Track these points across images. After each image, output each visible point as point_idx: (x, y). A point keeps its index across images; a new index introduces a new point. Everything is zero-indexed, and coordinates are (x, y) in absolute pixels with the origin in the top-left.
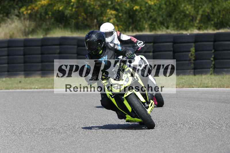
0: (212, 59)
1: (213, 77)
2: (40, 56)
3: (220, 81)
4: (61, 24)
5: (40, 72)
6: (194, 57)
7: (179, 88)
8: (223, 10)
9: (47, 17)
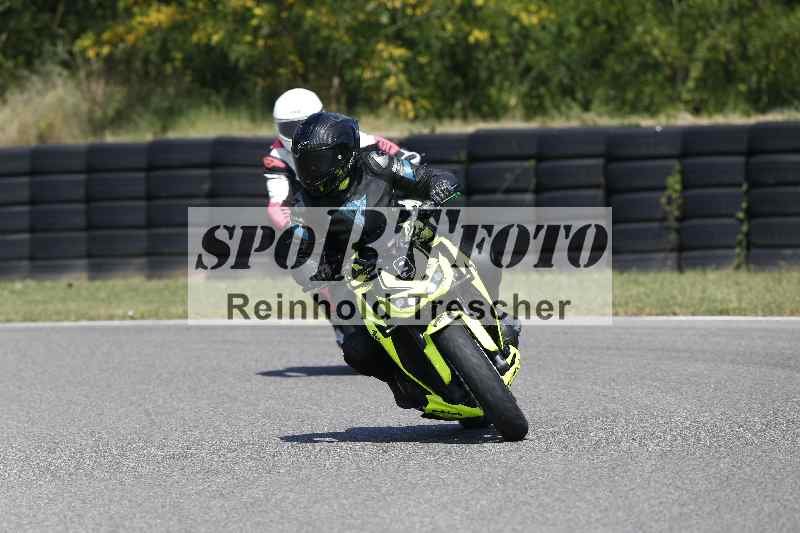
0: (741, 215)
1: (743, 276)
2: (142, 204)
3: (769, 290)
4: (218, 92)
5: (143, 260)
6: (680, 207)
7: (626, 314)
8: (780, 45)
9: (169, 69)
